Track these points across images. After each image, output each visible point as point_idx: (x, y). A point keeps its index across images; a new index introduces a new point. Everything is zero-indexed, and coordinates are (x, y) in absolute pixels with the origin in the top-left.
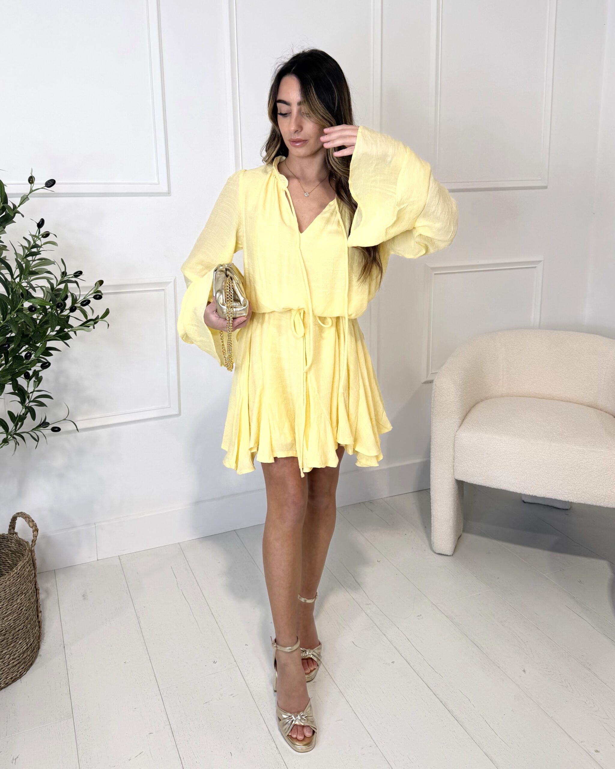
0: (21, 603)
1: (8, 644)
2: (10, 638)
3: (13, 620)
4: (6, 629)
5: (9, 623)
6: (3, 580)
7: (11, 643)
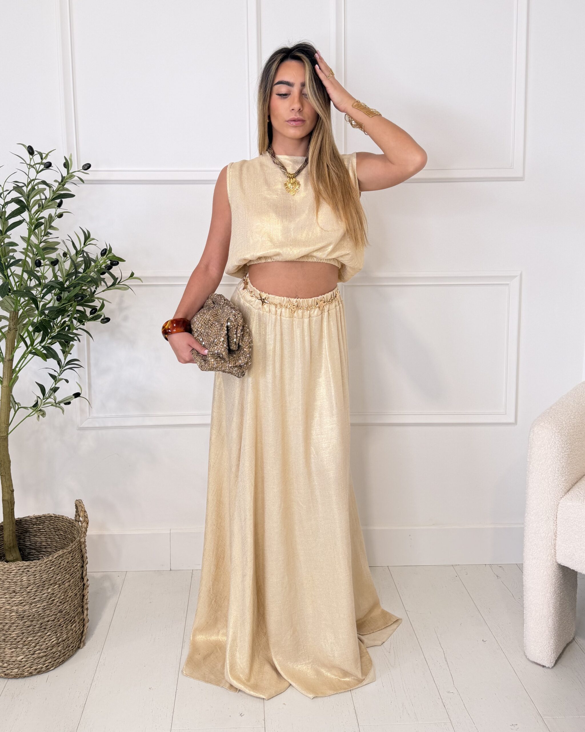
0: (53, 594)
1: (35, 632)
2: (38, 626)
3: (42, 609)
4: (35, 615)
5: (37, 610)
6: (33, 564)
7: (38, 631)
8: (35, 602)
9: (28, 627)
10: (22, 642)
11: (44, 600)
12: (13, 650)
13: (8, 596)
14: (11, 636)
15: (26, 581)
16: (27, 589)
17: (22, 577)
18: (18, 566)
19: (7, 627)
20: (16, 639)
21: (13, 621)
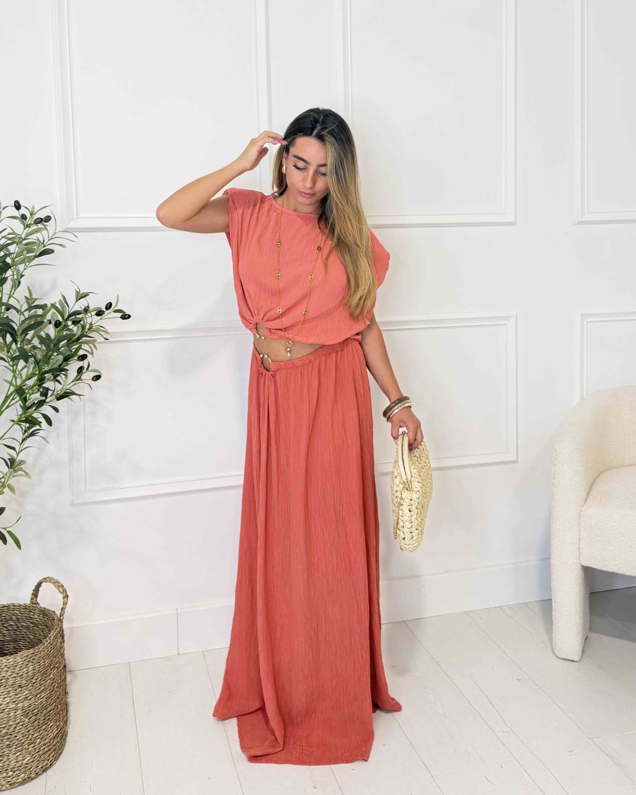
1: (40, 726)
6: (37, 651)
7: (42, 725)
8: (40, 693)
9: (34, 722)
10: (28, 742)
11: (48, 688)
12: (19, 753)
13: (12, 694)
14: (17, 738)
15: (32, 671)
16: (32, 680)
17: (28, 667)
18: (23, 656)
19: (12, 729)
20: (21, 740)
21: (18, 721)
